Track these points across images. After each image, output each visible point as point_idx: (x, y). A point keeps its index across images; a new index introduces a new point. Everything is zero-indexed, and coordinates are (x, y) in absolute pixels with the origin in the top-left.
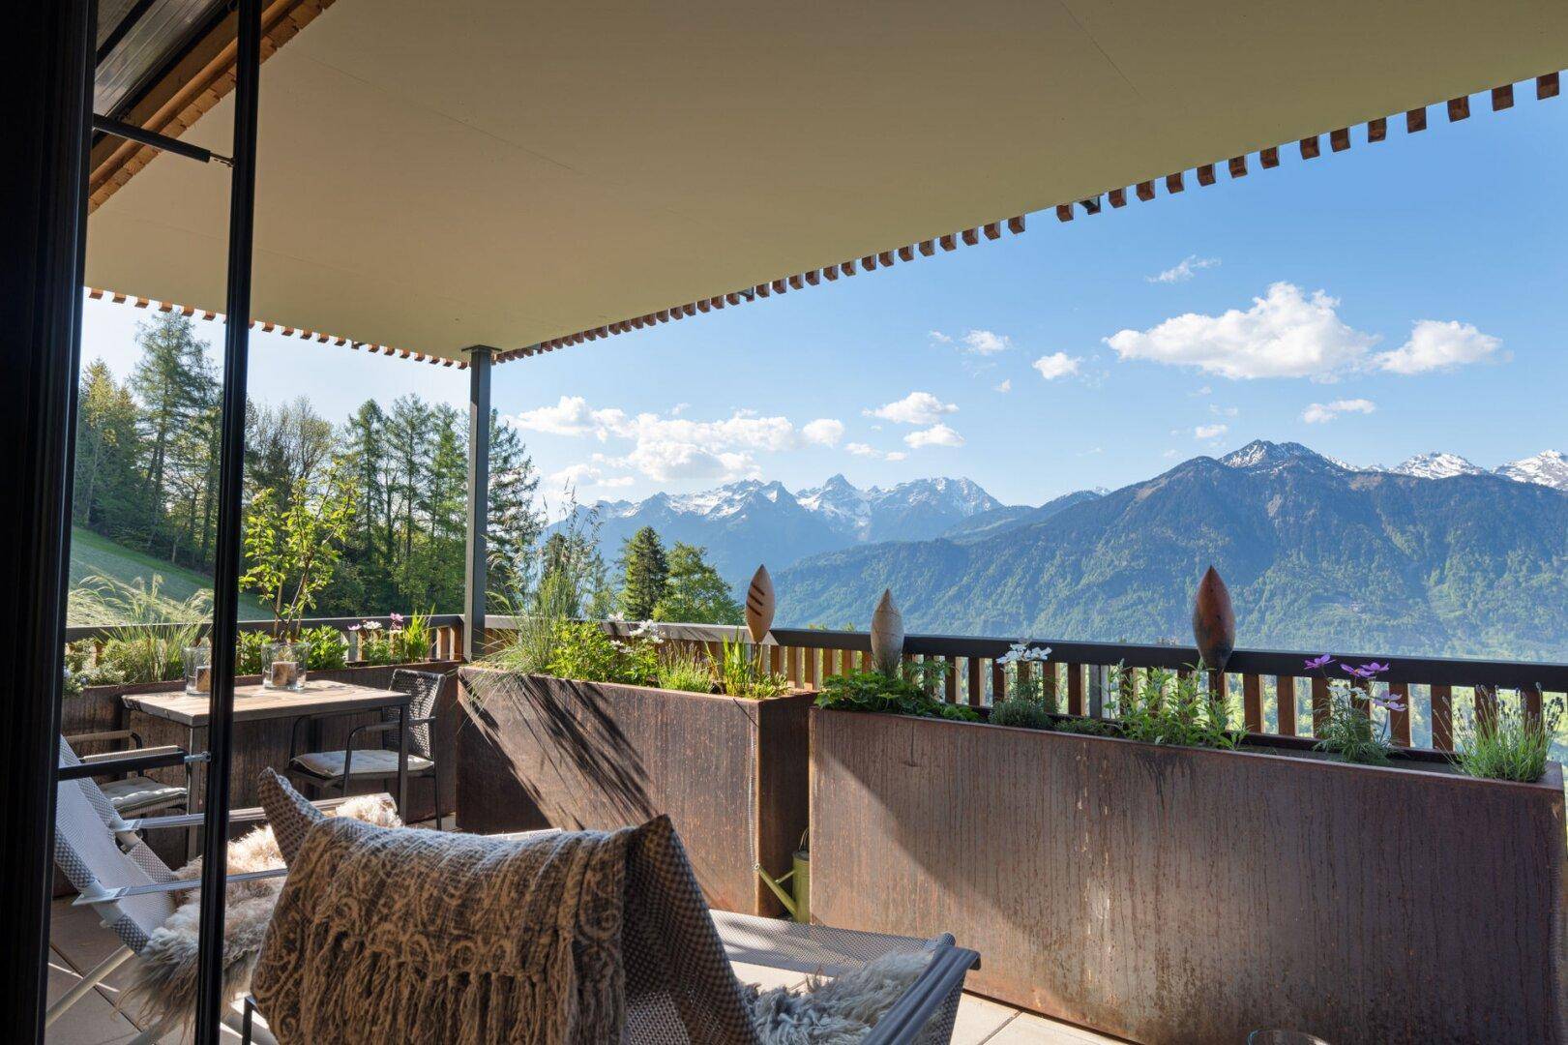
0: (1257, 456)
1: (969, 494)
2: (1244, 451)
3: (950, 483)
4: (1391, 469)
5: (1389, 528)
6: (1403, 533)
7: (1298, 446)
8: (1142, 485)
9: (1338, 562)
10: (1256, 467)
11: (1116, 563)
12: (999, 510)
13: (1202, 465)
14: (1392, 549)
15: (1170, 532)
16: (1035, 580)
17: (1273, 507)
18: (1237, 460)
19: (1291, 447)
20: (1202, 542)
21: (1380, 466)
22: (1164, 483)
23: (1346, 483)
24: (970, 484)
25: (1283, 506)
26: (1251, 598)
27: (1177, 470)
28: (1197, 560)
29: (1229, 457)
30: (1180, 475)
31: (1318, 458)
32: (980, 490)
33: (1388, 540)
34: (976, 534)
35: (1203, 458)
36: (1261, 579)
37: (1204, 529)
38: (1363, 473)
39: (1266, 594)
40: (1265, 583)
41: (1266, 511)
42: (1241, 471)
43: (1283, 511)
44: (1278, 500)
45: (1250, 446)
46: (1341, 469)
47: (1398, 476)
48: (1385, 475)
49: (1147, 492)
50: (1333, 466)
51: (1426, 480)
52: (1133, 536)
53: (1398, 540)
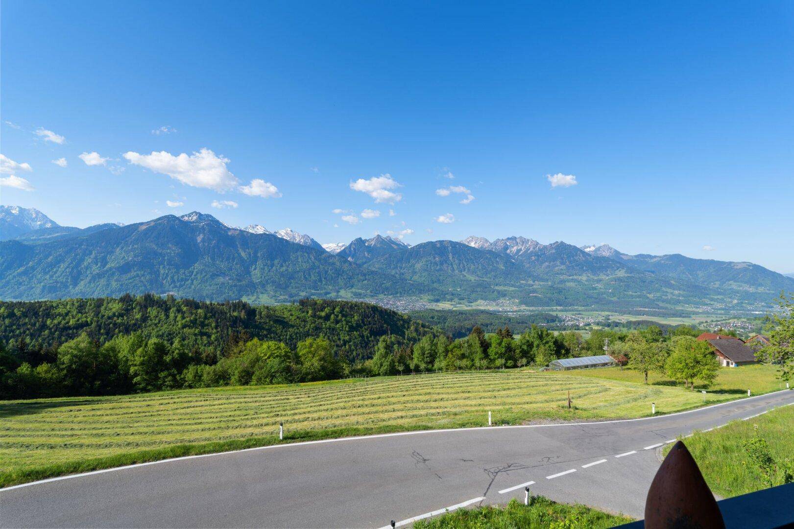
0: (195, 218)
1: (36, 217)
2: (189, 215)
3: (22, 210)
4: (242, 229)
5: (240, 250)
6: (245, 252)
7: (211, 216)
8: (142, 224)
9: (222, 262)
10: (194, 222)
11: (126, 258)
12: (56, 228)
13: (171, 219)
14: (241, 257)
15: (154, 246)
16: (78, 264)
17: (199, 239)
18: (186, 218)
19: (208, 216)
20: (168, 251)
21: (239, 227)
22: (152, 224)
23: (227, 232)
24: (38, 213)
25: (203, 239)
26: (188, 275)
27: (159, 219)
28: (166, 258)
29: (183, 216)
30: (160, 221)
31: (218, 221)
32: (44, 217)
33: (239, 254)
34: (40, 239)
35: (171, 215)
36: (193, 267)
37: (170, 245)
38: (233, 229)
39: (194, 273)
40: (194, 269)
41: (196, 240)
42: (186, 224)
43: (203, 241)
44: (201, 236)
45: (192, 213)
46: (225, 227)
47: (244, 231)
48: (240, 230)
49: (144, 227)
50: (223, 225)
51: (253, 234)
52: (136, 246)
53: (243, 254)
